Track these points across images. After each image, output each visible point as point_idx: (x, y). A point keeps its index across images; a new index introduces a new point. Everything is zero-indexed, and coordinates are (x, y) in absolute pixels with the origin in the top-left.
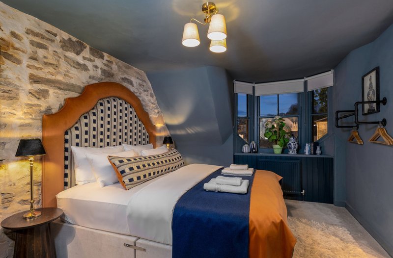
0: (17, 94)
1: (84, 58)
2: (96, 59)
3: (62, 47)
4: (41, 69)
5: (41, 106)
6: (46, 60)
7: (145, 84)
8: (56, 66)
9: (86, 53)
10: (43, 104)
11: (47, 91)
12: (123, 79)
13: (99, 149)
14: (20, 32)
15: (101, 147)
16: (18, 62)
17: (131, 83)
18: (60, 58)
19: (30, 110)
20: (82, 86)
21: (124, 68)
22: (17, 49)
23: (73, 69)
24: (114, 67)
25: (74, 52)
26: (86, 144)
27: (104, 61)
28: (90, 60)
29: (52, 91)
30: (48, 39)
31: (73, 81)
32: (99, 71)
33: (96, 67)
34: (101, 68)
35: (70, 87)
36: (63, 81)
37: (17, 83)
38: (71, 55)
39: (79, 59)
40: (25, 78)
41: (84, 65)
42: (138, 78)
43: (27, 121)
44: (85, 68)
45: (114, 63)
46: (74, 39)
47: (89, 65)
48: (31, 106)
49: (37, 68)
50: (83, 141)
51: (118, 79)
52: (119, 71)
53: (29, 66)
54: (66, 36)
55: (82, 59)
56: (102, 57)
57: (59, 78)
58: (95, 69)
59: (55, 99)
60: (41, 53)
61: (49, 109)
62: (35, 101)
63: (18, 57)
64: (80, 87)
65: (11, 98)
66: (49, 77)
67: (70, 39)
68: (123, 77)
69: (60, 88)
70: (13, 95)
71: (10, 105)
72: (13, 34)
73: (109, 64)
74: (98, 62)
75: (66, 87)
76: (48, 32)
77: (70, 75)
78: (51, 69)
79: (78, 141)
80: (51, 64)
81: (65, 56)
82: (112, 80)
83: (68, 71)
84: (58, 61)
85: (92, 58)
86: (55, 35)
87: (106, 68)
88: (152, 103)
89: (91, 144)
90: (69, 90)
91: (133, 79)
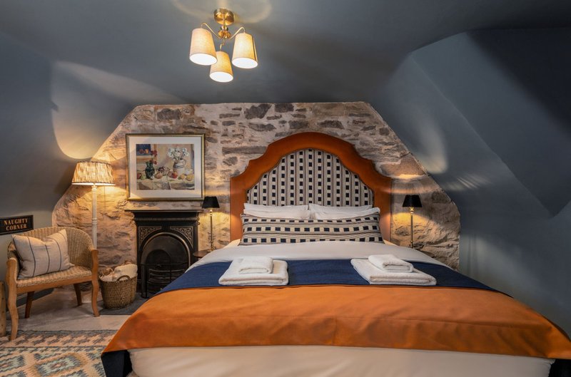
0: (215, 164)
1: (269, 118)
2: (283, 114)
3: (247, 117)
4: (230, 141)
5: (230, 170)
6: (234, 133)
7: (367, 119)
8: (241, 136)
9: (272, 112)
10: (233, 169)
11: (235, 158)
12: (322, 124)
13: (280, 207)
14: (216, 118)
15: (283, 205)
16: (215, 141)
17: (338, 125)
18: (244, 127)
19: (224, 175)
20: (267, 145)
21: (324, 110)
22: (215, 132)
23: (257, 132)
24: (309, 114)
25: (258, 117)
26: (265, 202)
27: (294, 112)
28: (276, 118)
29: (239, 157)
30: (235, 115)
31: (257, 144)
32: (287, 125)
33: (284, 122)
34: (290, 122)
35: (255, 150)
36: (249, 146)
37: (215, 157)
38: (256, 121)
39: (264, 121)
40: (220, 152)
41: (269, 125)
42: (351, 115)
43: (221, 184)
44: (270, 127)
45: (308, 109)
46: (257, 105)
47: (275, 123)
48: (223, 172)
49: (227, 142)
50: (262, 198)
51: (314, 127)
52: (316, 116)
53: (222, 142)
54: (248, 106)
55: (266, 120)
56: (291, 109)
57: (244, 144)
58: (281, 125)
59: (241, 164)
60: (230, 128)
61: (237, 172)
62: (227, 168)
63: (214, 137)
64: (265, 147)
65: (212, 168)
66: (237, 146)
67: (253, 107)
68: (323, 121)
69: (246, 153)
70: (212, 165)
71: (211, 173)
72: (213, 123)
73: (300, 113)
74: (287, 116)
75: (251, 151)
76: (235, 109)
77: (254, 139)
78: (237, 139)
79: (256, 198)
80: (238, 135)
81: (250, 124)
82: (306, 130)
83: (252, 136)
84: (243, 130)
85: (278, 114)
86: (240, 109)
87: (296, 119)
88: (386, 144)
89: (271, 202)
90: (255, 153)
91: (341, 119)
